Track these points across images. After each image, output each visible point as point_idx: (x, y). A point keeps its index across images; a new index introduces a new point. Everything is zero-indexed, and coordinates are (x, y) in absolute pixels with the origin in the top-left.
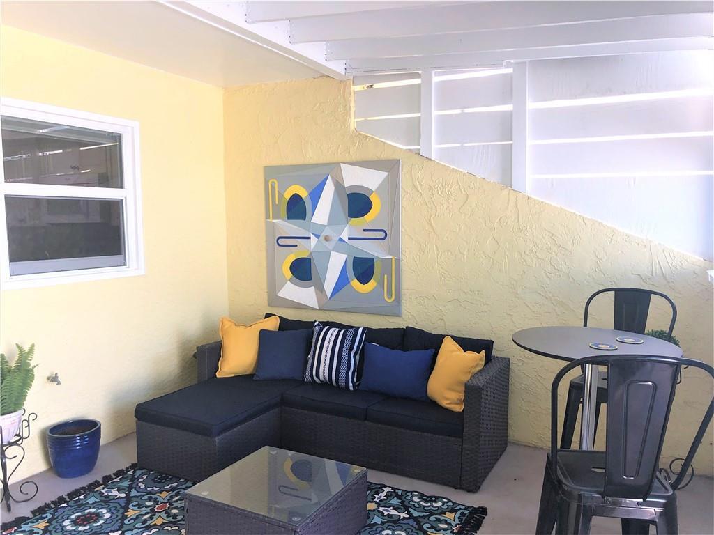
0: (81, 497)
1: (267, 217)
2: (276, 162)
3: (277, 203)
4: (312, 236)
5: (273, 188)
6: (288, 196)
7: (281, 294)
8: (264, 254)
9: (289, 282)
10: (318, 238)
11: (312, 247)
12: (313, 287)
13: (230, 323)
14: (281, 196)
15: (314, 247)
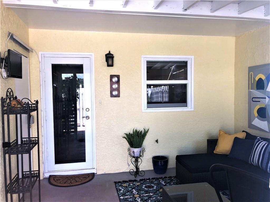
0: (154, 180)
1: (249, 89)
2: (253, 64)
3: (252, 83)
4: (267, 97)
5: (251, 76)
6: (257, 79)
7: (253, 123)
8: (247, 105)
9: (256, 118)
10: (269, 98)
11: (267, 102)
12: (266, 121)
13: (223, 132)
14: (254, 79)
15: (268, 102)
